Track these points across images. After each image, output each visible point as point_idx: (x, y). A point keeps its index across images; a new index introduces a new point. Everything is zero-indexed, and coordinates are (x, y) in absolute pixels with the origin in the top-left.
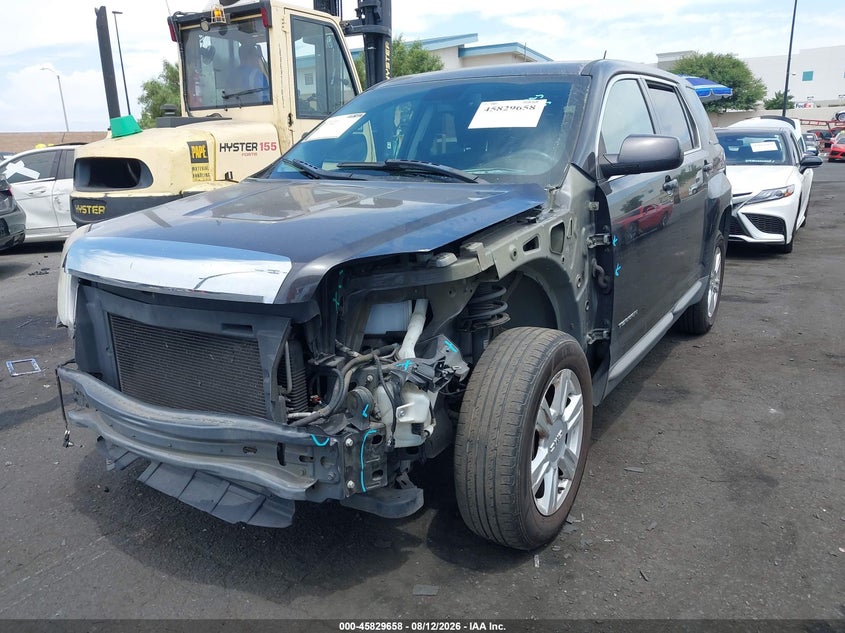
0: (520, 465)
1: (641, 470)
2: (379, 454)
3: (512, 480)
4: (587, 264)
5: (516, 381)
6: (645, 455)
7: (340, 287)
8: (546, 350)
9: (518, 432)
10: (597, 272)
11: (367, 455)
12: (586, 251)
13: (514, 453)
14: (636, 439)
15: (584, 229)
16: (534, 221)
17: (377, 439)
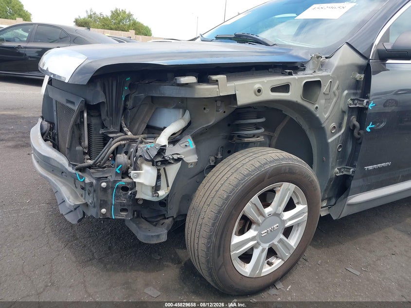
0: (216, 235)
1: (358, 273)
2: (126, 198)
3: (208, 242)
4: (346, 118)
5: (232, 178)
6: (369, 265)
7: (126, 88)
8: (266, 164)
9: (219, 212)
10: (354, 126)
11: (117, 197)
12: (345, 109)
13: (213, 225)
14: (371, 252)
15: (346, 92)
16: (290, 74)
17: (125, 189)
